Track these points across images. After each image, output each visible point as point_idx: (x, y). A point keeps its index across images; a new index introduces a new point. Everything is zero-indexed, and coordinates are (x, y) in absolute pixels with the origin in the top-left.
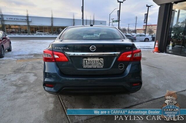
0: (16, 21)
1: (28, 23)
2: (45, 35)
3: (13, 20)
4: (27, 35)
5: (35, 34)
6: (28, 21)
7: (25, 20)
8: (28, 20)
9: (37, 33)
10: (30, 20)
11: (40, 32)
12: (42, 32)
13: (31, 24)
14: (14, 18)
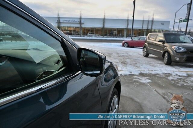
0: (70, 23)
1: (80, 25)
2: (95, 37)
3: (68, 22)
4: (79, 37)
5: (86, 36)
6: (80, 23)
7: (78, 21)
8: (80, 21)
9: (88, 34)
10: (82, 22)
11: (91, 34)
12: (93, 34)
13: (83, 26)
14: (69, 20)
